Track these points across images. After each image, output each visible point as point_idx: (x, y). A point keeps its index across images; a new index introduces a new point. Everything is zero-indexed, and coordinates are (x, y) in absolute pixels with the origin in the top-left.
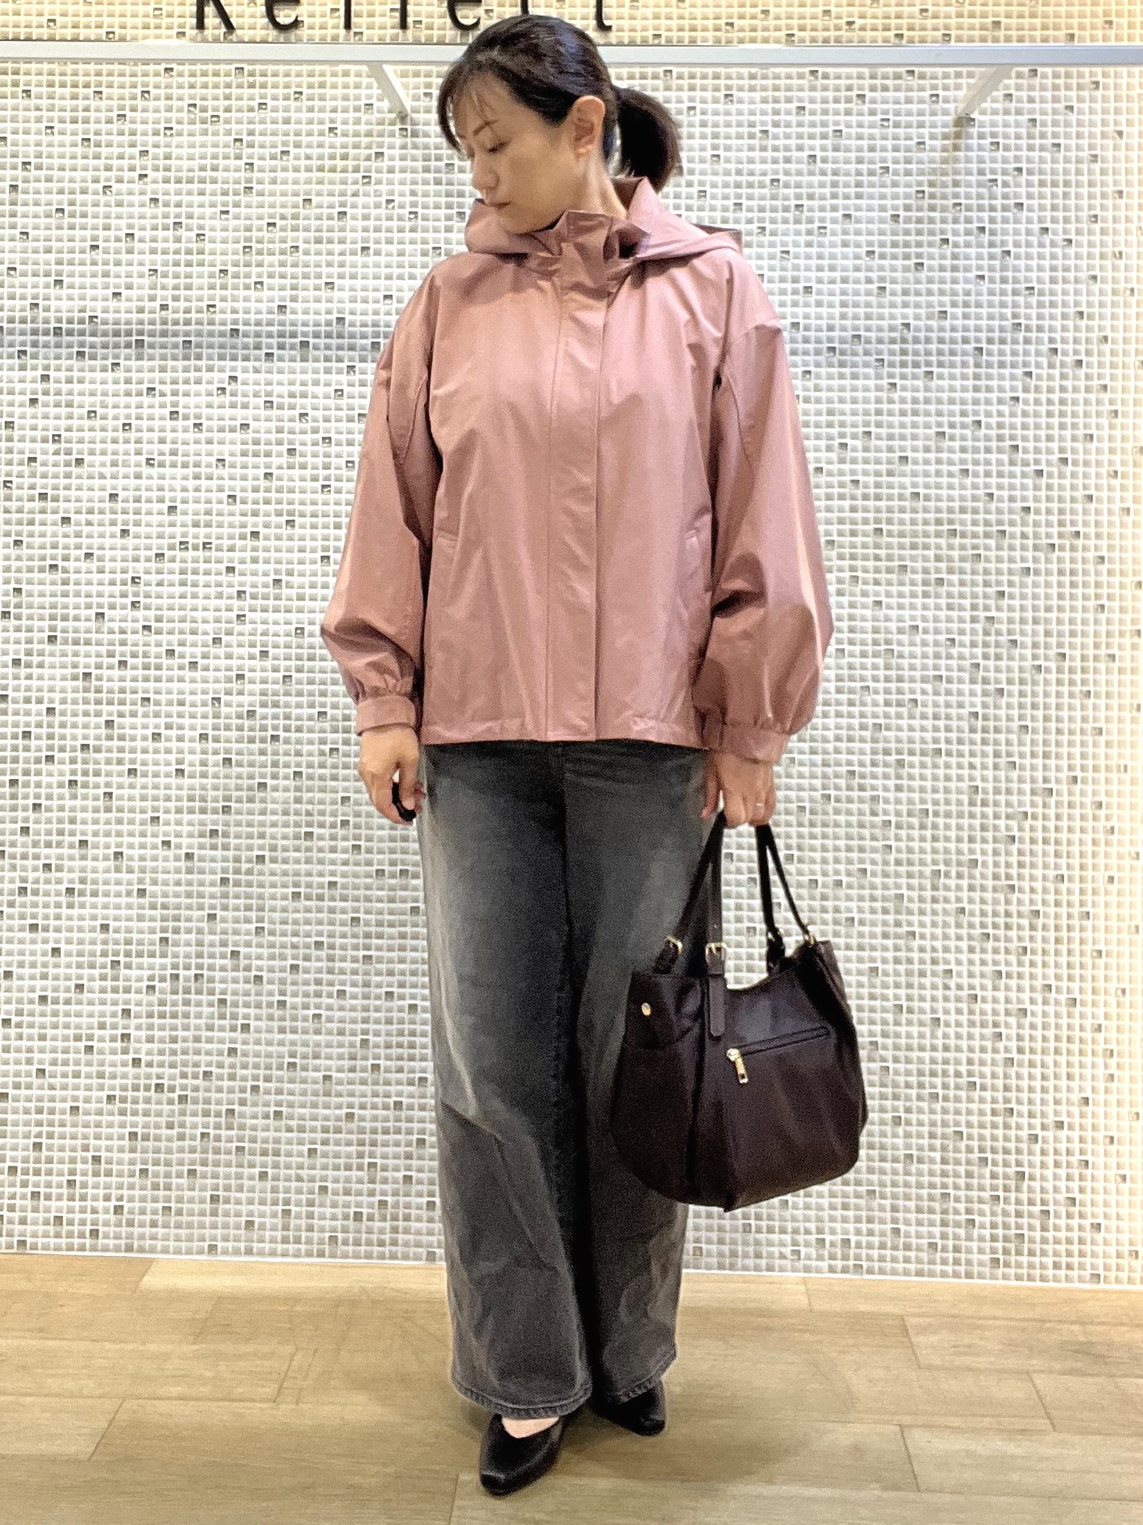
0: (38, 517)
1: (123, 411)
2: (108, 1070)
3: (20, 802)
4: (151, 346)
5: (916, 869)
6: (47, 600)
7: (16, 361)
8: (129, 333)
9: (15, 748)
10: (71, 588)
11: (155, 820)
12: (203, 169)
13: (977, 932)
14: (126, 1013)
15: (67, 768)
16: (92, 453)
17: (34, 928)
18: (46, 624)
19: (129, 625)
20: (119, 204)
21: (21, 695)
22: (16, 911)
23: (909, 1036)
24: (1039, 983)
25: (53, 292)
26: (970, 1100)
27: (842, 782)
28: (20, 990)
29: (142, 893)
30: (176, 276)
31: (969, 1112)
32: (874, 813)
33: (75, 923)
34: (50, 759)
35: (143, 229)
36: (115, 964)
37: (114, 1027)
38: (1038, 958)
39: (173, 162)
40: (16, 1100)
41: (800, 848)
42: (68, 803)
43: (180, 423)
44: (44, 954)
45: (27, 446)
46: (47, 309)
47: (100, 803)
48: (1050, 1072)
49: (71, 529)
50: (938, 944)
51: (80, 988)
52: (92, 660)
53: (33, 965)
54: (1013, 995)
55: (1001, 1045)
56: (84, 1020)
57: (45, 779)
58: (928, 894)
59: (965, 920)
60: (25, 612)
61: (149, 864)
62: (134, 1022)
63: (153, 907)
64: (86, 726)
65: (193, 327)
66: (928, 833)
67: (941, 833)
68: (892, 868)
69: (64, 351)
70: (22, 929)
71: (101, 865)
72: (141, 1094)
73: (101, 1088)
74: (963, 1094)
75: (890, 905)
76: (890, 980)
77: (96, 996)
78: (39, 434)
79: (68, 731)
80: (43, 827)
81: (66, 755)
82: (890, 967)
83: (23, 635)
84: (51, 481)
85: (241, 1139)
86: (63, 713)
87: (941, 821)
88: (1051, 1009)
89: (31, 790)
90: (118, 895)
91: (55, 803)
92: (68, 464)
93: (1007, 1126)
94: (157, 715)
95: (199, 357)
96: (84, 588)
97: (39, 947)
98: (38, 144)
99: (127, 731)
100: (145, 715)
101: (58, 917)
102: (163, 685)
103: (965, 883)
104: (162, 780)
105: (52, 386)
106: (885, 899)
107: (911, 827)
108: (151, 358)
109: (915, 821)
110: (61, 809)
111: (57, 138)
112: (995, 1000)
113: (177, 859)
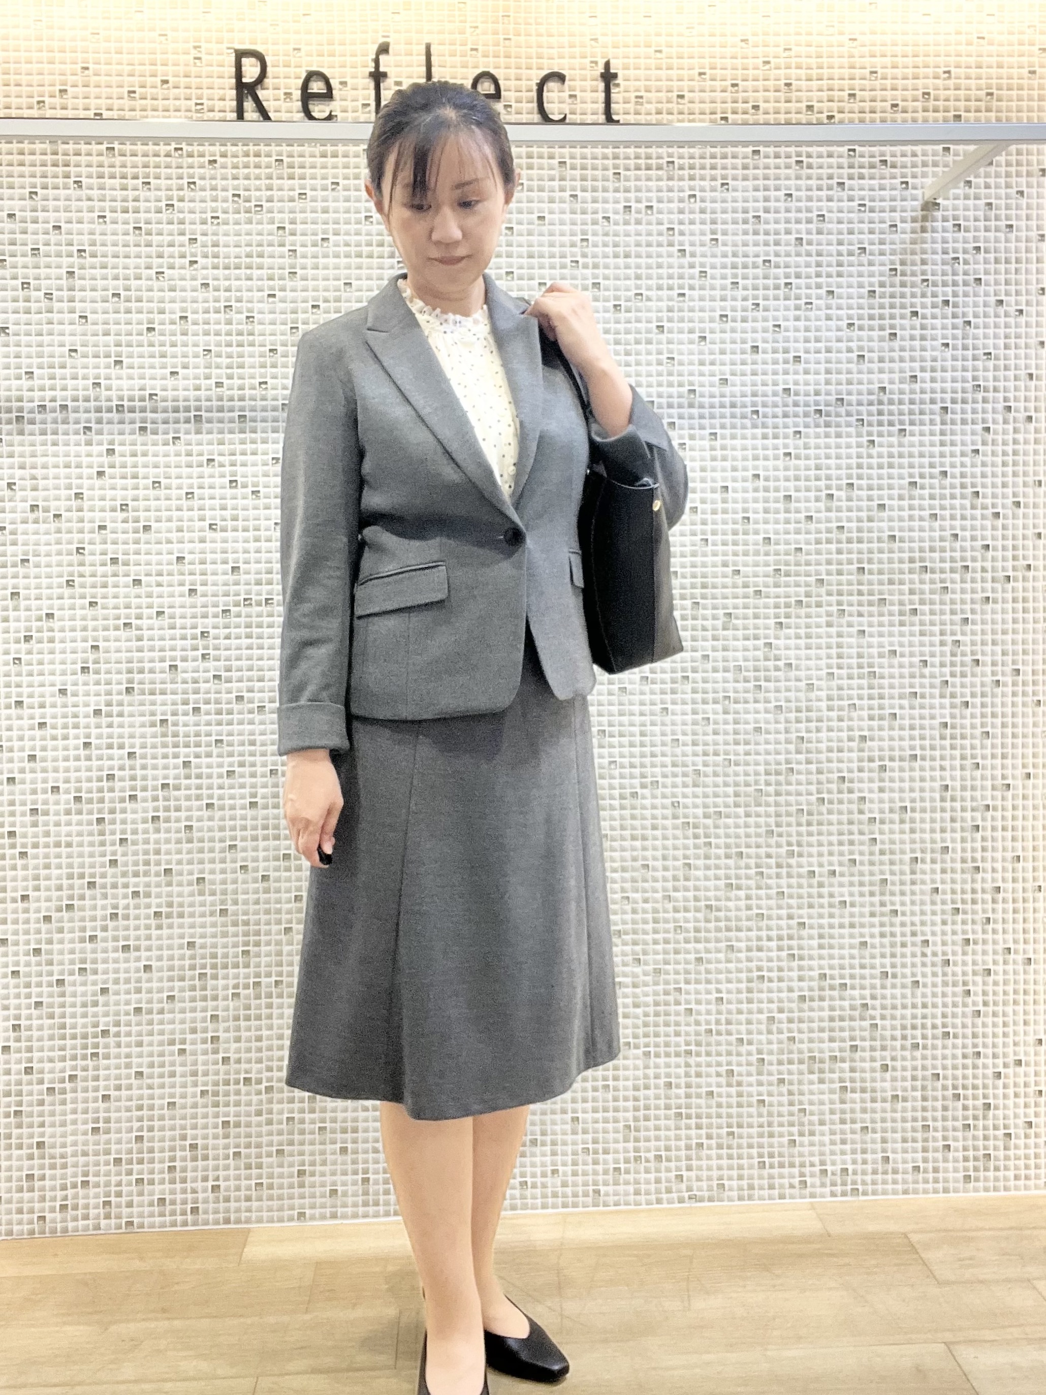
0: (111, 580)
1: (186, 482)
2: (201, 1068)
3: (108, 838)
4: (209, 421)
5: (897, 857)
6: (124, 655)
7: (82, 437)
8: (187, 409)
9: (100, 790)
10: (145, 643)
11: (231, 847)
12: (249, 256)
13: (949, 907)
14: (214, 1018)
15: (150, 805)
16: (158, 520)
17: (126, 948)
18: (124, 677)
19: (201, 675)
20: (173, 290)
21: (105, 741)
22: (110, 934)
23: (893, 997)
24: (1000, 947)
25: (114, 372)
26: (944, 1047)
27: (834, 787)
28: (117, 1003)
29: (223, 912)
30: (229, 356)
31: (944, 1057)
32: (861, 812)
33: (165, 942)
34: (133, 798)
35: (195, 312)
36: (202, 976)
37: (205, 1030)
38: (1000, 927)
39: (222, 250)
40: (118, 1100)
41: (799, 844)
42: (153, 837)
43: (239, 491)
44: (137, 971)
45: (98, 515)
46: (109, 389)
47: (182, 835)
48: (1010, 1019)
49: (142, 590)
50: (917, 919)
51: (171, 998)
52: (169, 708)
53: (127, 981)
54: (979, 958)
55: (969, 1000)
56: (178, 1027)
57: (129, 816)
58: (908, 878)
59: (938, 898)
60: (103, 667)
61: (230, 887)
62: (222, 1026)
63: (235, 924)
64: (166, 767)
65: (247, 403)
66: (907, 827)
67: (917, 825)
68: (877, 858)
69: (127, 427)
70: (116, 950)
71: (187, 890)
72: (232, 1087)
73: (195, 1084)
74: (939, 1042)
75: (876, 889)
76: (877, 951)
77: (188, 1005)
78: (108, 504)
79: (150, 772)
80: (130, 858)
81: (149, 794)
82: (877, 940)
83: (103, 688)
84: (121, 547)
85: (323, 1121)
86: (144, 757)
87: (917, 815)
88: (1010, 968)
89: (118, 827)
90: (203, 915)
91: (140, 837)
92: (136, 531)
93: (975, 1067)
94: (231, 755)
95: (254, 431)
96: (158, 644)
97: (133, 965)
98: (92, 233)
99: (205, 770)
100: (220, 756)
101: (149, 938)
102: (236, 728)
103: (938, 867)
104: (239, 812)
105: (117, 459)
106: (871, 884)
107: (892, 822)
108: (210, 432)
109: (896, 817)
110: (147, 842)
111: (110, 227)
112: (964, 963)
113: (255, 881)
